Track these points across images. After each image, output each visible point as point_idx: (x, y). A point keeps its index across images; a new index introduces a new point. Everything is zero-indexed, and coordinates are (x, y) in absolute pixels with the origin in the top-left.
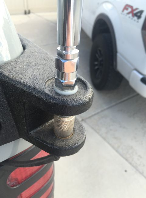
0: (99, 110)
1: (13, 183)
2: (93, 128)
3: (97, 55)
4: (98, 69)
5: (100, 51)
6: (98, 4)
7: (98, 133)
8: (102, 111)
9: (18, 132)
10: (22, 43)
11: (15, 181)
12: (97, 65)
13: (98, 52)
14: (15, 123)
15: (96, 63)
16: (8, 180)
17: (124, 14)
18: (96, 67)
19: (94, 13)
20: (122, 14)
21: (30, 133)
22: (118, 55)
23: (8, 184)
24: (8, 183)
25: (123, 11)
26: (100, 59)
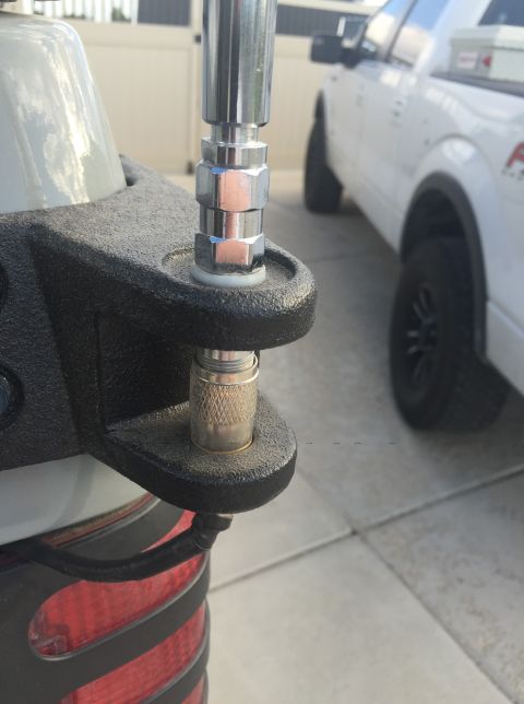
0: (419, 503)
1: (50, 641)
2: (391, 567)
3: (416, 308)
4: (419, 354)
5: (427, 294)
6: (427, 142)
7: (410, 588)
8: (429, 506)
9: (74, 430)
10: (129, 175)
11: (58, 637)
12: (415, 341)
13: (422, 297)
14: (67, 397)
15: (413, 334)
16: (32, 624)
17: (512, 175)
18: (413, 349)
19: (412, 172)
20: (504, 172)
21: (110, 428)
22: (491, 307)
23: (34, 642)
24: (35, 637)
25: (510, 163)
26: (428, 321)
